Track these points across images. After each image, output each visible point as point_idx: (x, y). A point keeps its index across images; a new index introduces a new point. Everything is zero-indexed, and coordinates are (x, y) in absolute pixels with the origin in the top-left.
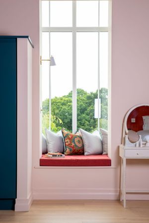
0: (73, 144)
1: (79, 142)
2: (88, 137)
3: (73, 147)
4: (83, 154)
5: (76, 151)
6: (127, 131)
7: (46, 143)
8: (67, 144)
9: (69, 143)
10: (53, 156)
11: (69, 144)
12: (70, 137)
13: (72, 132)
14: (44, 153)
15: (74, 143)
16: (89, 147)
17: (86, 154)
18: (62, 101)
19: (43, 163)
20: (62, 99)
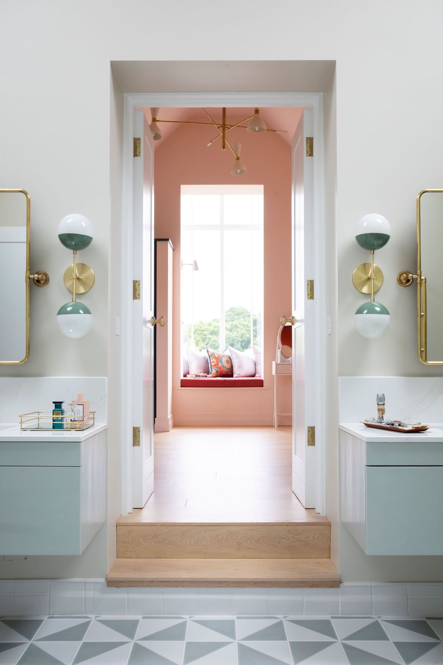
0: (220, 364)
1: (227, 362)
2: (238, 357)
3: (220, 368)
4: (232, 376)
5: (224, 373)
6: (281, 345)
7: (187, 365)
8: (213, 364)
9: (215, 363)
10: (196, 376)
11: (215, 365)
12: (216, 356)
13: (219, 351)
14: (185, 376)
15: (222, 363)
16: (240, 367)
17: (234, 376)
18: (211, 328)
19: (185, 384)
20: (210, 325)
